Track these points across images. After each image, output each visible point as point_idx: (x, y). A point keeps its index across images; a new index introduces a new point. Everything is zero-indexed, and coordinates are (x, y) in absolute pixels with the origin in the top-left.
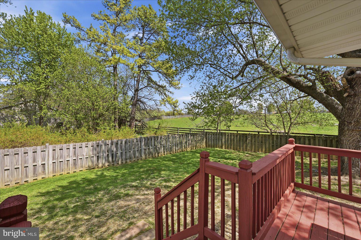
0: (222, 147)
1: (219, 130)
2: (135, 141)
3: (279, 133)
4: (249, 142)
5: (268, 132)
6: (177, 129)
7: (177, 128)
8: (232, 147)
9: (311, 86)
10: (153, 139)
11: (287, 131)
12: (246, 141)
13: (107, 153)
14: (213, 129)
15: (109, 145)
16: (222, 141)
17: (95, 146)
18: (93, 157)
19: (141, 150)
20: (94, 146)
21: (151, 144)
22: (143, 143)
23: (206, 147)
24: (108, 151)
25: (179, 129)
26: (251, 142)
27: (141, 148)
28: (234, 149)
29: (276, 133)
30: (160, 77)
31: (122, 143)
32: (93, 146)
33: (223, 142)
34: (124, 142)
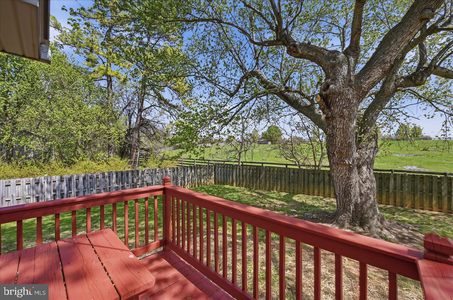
0: (232, 185)
1: (241, 162)
2: (100, 176)
3: (309, 166)
4: (262, 178)
5: (296, 165)
6: (193, 161)
7: (194, 159)
8: (244, 184)
9: (310, 105)
10: (130, 174)
11: (317, 164)
12: (260, 176)
13: (53, 193)
14: (234, 160)
15: (57, 182)
16: (232, 177)
17: (33, 183)
18: (30, 198)
19: (110, 188)
20: (31, 184)
21: (126, 179)
22: (114, 181)
23: (215, 183)
24: (55, 191)
25: (196, 161)
26: (265, 178)
27: (110, 185)
28: (246, 187)
29: (304, 165)
30: (172, 95)
31: (78, 179)
32: (29, 184)
33: (234, 178)
34: (81, 179)
